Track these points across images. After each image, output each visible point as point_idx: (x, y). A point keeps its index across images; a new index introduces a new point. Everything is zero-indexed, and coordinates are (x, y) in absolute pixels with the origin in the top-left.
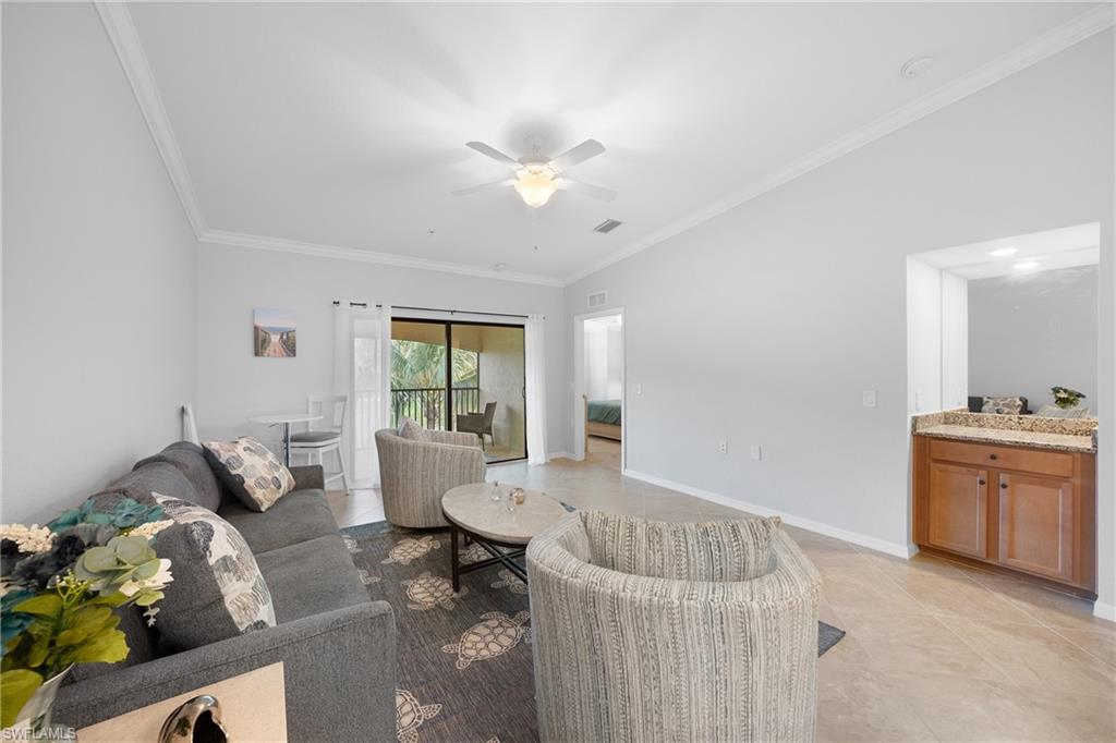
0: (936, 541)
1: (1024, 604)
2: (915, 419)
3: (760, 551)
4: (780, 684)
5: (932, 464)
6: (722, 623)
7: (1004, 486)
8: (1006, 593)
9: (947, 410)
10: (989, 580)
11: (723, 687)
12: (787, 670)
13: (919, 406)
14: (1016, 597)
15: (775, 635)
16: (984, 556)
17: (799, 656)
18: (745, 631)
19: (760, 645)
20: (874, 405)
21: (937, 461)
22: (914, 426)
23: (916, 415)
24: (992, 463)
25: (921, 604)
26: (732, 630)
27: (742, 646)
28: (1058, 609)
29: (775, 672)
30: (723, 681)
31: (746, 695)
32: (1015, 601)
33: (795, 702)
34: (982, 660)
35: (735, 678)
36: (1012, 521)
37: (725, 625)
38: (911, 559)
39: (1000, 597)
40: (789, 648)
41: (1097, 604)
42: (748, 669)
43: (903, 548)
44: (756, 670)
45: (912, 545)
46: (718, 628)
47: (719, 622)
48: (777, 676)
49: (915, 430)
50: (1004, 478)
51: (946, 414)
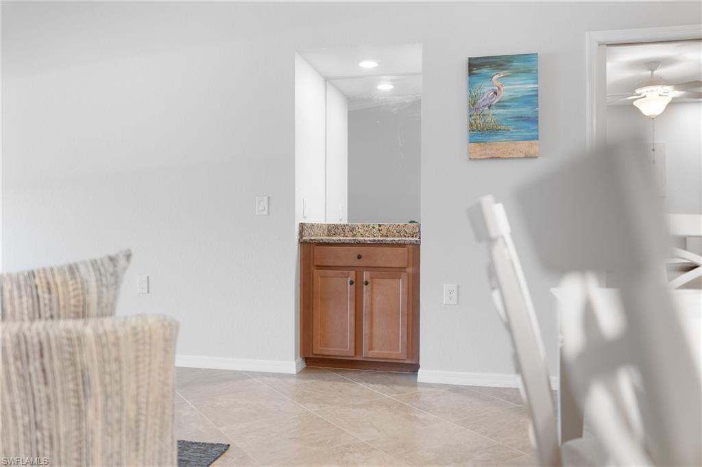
0: (319, 350)
1: (376, 386)
2: (302, 226)
3: (104, 290)
4: (124, 431)
5: (315, 271)
6: (42, 356)
7: (367, 283)
8: (366, 382)
9: (329, 223)
10: (357, 375)
11: (47, 446)
12: (132, 414)
13: (305, 215)
14: (372, 383)
15: (114, 366)
16: (353, 354)
17: (148, 398)
18: (74, 364)
19: (96, 380)
20: (265, 213)
21: (320, 267)
22: (301, 234)
23: (303, 222)
24: (358, 263)
25: (302, 406)
26: (57, 363)
27: (71, 386)
28: (397, 384)
29: (116, 415)
30: (47, 439)
31: (80, 450)
32: (371, 385)
33: (144, 455)
34: (343, 431)
35: (63, 430)
36: (371, 314)
37: (46, 360)
38: (298, 373)
39: (362, 385)
40: (133, 386)
41: (420, 371)
42: (80, 413)
43: (290, 364)
44: (91, 414)
45: (300, 359)
46: (38, 364)
47: (38, 355)
48: (119, 421)
49: (302, 237)
50: (366, 276)
51: (329, 226)
